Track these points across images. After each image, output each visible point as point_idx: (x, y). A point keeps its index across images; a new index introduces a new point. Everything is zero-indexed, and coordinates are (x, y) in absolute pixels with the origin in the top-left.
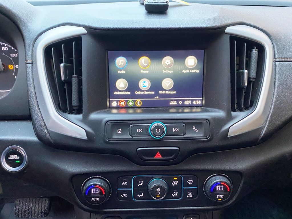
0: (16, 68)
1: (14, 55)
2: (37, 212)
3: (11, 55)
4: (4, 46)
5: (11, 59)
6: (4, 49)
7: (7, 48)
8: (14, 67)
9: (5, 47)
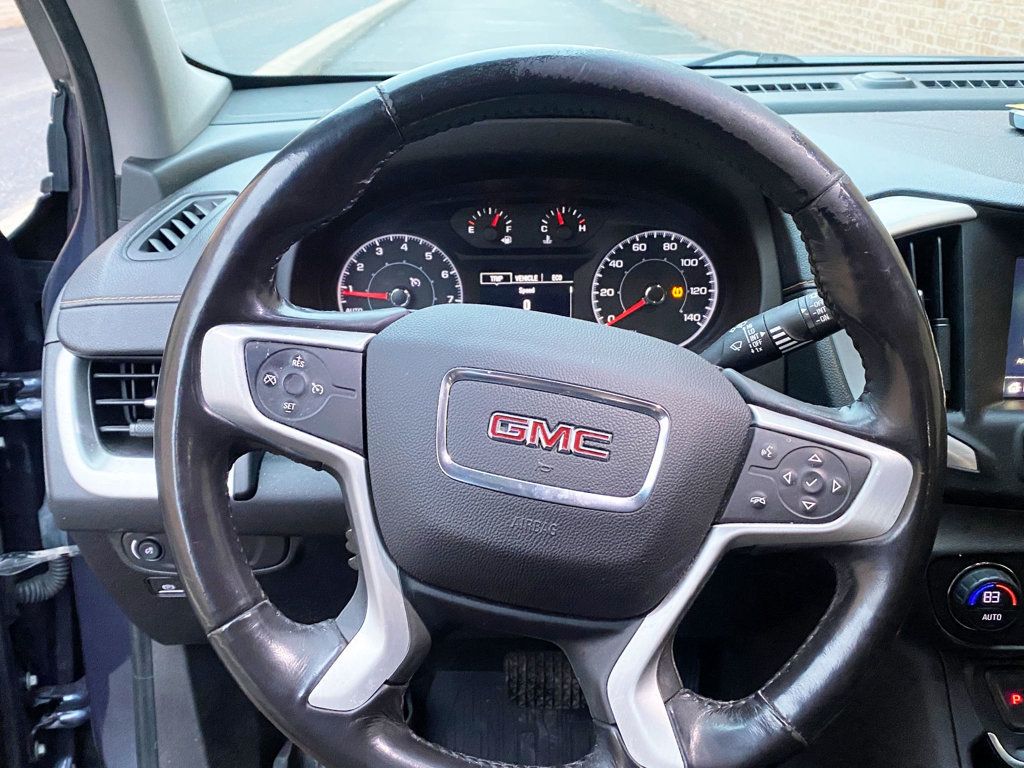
0: (689, 294)
1: (691, 262)
2: (568, 692)
3: (684, 262)
4: (668, 239)
5: (682, 272)
6: (667, 247)
7: (676, 245)
8: (685, 292)
9: (670, 242)
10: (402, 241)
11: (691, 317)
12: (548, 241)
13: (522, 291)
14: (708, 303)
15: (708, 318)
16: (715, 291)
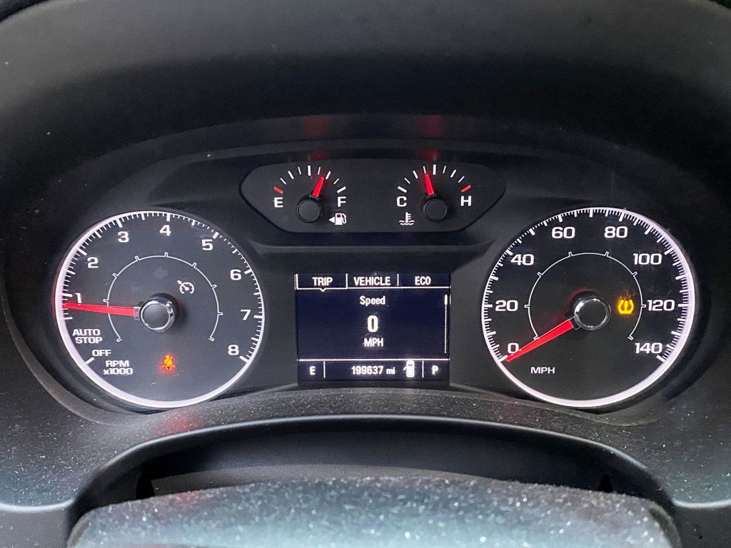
0: (645, 310)
1: (650, 259)
3: (638, 258)
4: (613, 220)
5: (635, 274)
6: (611, 233)
7: (626, 230)
8: (637, 306)
9: (617, 225)
10: (163, 221)
11: (649, 348)
12: (408, 220)
13: (365, 301)
14: (677, 326)
15: (676, 350)
16: (691, 306)
